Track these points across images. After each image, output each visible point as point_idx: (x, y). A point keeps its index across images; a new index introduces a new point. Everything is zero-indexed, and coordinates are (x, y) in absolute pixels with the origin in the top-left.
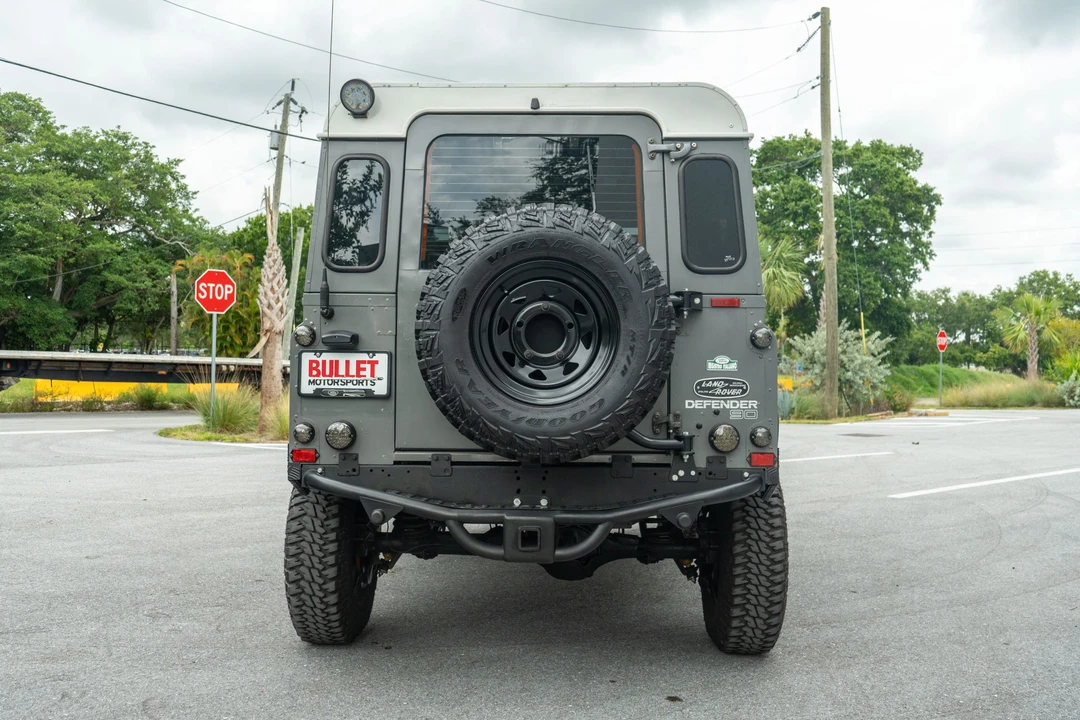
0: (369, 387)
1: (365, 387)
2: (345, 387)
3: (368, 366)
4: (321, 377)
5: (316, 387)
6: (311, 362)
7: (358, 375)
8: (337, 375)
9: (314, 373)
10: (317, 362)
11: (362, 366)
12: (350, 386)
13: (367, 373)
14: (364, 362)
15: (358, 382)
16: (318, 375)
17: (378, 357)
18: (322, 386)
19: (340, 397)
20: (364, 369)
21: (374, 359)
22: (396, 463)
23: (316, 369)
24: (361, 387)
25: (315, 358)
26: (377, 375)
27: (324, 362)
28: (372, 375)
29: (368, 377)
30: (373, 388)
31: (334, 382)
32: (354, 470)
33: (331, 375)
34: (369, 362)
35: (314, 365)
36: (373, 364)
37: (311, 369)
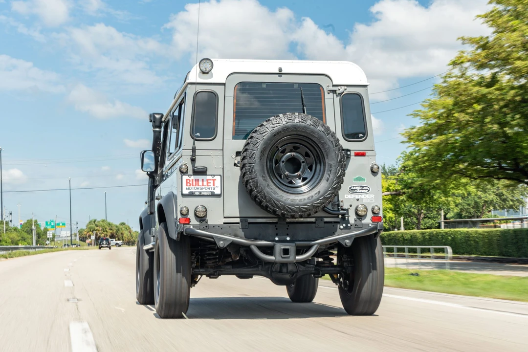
0: (212, 190)
1: (211, 191)
2: (202, 190)
3: (212, 182)
4: (191, 186)
5: (189, 191)
6: (187, 180)
7: (208, 185)
8: (198, 185)
9: (188, 184)
10: (189, 180)
11: (209, 181)
12: (204, 190)
13: (211, 184)
14: (210, 180)
15: (208, 188)
16: (190, 185)
17: (216, 177)
18: (192, 190)
19: (200, 195)
20: (210, 183)
21: (214, 178)
22: (224, 223)
23: (189, 183)
24: (209, 190)
25: (188, 178)
26: (216, 185)
27: (192, 180)
28: (214, 185)
29: (212, 186)
30: (214, 191)
31: (197, 188)
32: (206, 227)
33: (196, 185)
34: (212, 180)
35: (188, 181)
36: (214, 180)
37: (187, 183)
